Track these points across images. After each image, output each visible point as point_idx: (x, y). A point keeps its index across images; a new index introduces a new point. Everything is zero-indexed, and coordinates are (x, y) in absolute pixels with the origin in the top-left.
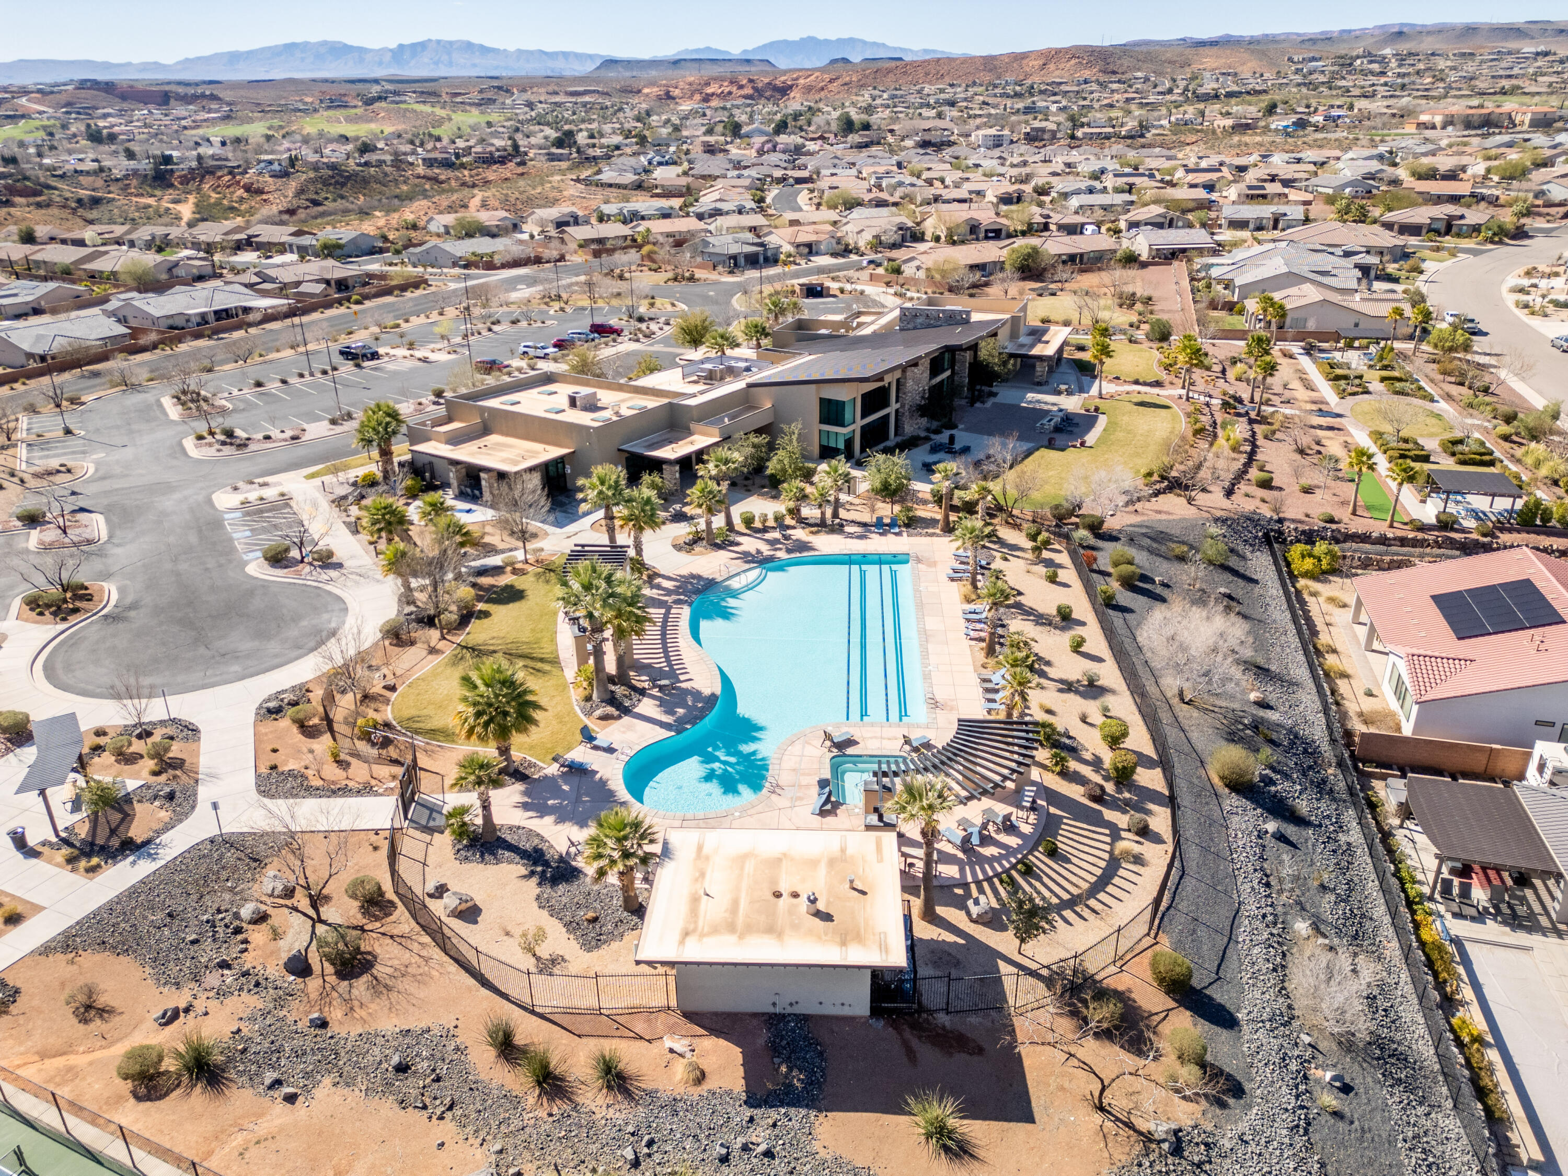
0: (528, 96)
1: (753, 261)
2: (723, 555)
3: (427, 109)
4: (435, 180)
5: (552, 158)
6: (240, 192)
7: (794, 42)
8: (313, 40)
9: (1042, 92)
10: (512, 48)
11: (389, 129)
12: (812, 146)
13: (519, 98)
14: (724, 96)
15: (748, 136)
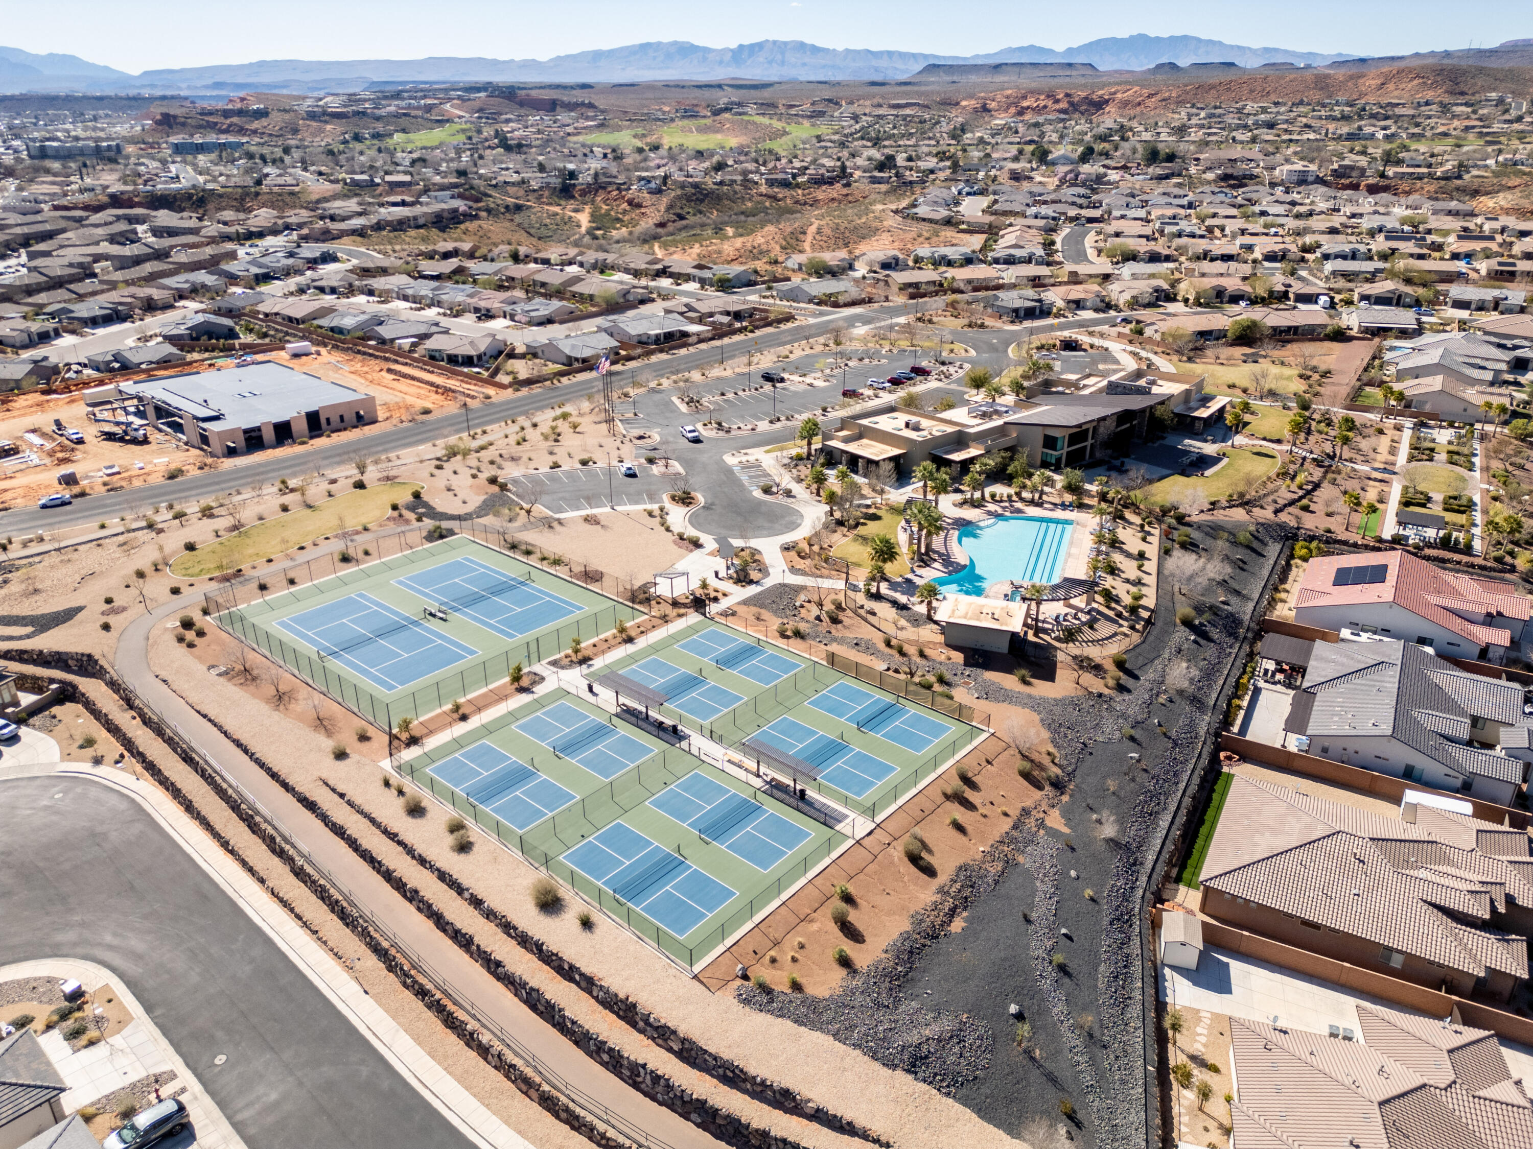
0: (855, 108)
1: (1029, 314)
2: (977, 511)
3: (765, 120)
4: (774, 198)
5: (874, 181)
6: (625, 206)
7: (1122, 40)
8: (666, 40)
9: (1373, 116)
10: (840, 48)
11: (733, 142)
12: (1113, 176)
13: (846, 110)
14: (1038, 110)
15: (1053, 163)
